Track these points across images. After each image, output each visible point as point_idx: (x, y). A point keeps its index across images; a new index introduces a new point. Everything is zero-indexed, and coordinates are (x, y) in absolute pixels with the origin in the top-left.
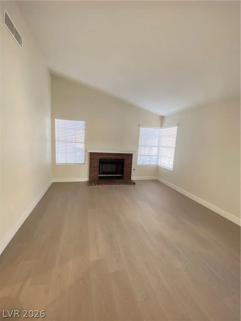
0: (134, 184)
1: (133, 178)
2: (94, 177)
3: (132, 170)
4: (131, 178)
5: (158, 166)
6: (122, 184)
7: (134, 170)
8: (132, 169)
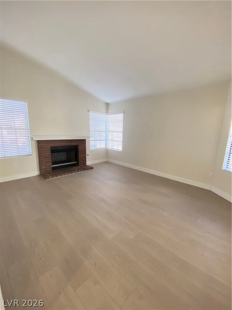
0: (93, 168)
1: (88, 163)
2: (47, 169)
3: (87, 156)
4: (86, 164)
5: (107, 149)
6: (82, 171)
7: (88, 155)
8: (87, 154)
